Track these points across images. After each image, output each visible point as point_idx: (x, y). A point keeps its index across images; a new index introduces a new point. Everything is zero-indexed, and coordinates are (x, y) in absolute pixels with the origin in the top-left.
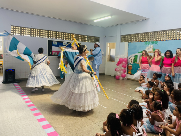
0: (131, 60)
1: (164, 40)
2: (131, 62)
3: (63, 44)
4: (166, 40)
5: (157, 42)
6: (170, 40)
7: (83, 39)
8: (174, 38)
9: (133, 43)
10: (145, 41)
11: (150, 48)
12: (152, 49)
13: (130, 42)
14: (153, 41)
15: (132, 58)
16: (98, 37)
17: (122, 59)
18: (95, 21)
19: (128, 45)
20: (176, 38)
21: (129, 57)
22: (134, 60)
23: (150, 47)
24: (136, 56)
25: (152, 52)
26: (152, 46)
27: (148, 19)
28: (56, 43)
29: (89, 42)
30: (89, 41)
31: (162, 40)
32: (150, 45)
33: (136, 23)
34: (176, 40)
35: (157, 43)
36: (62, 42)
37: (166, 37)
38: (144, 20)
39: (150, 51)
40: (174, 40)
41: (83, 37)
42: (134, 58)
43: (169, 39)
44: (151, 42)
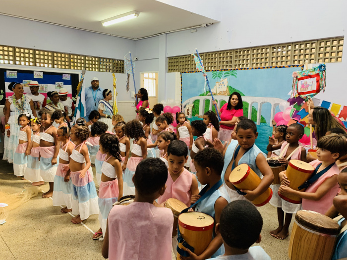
0: (188, 110)
1: (248, 69)
2: (188, 114)
3: (35, 77)
4: (253, 69)
5: (235, 72)
6: (259, 68)
7: (85, 63)
8: (267, 65)
9: (190, 73)
10: (213, 71)
11: (223, 85)
12: (226, 86)
13: (185, 72)
14: (227, 70)
15: (190, 107)
16: (121, 61)
17: (170, 107)
18: (105, 25)
19: (181, 77)
20: (271, 63)
21: (183, 104)
22: (192, 110)
23: (223, 83)
24: (197, 102)
25: (227, 94)
26: (226, 81)
27: (218, 22)
28: (16, 74)
29: (100, 71)
30: (99, 69)
31: (245, 69)
32: (222, 79)
33: (195, 30)
34: (271, 67)
35: (235, 74)
36: (32, 72)
37: (252, 63)
38: (211, 24)
39: (223, 91)
40: (267, 67)
41: (85, 60)
42: (192, 105)
43: (259, 65)
44: (224, 72)
